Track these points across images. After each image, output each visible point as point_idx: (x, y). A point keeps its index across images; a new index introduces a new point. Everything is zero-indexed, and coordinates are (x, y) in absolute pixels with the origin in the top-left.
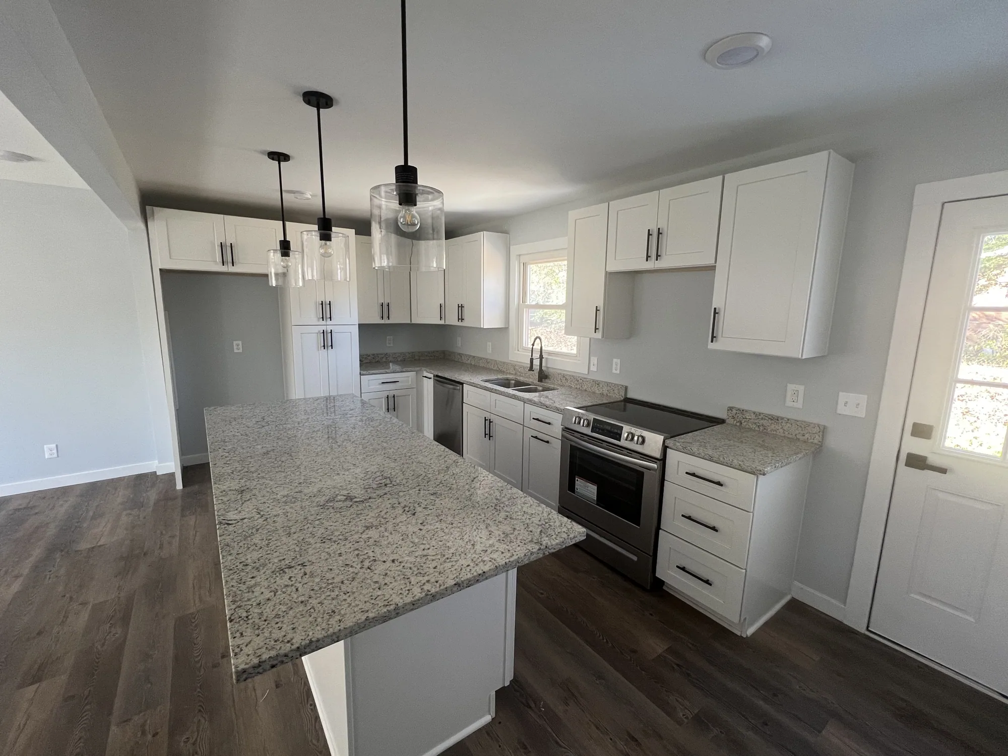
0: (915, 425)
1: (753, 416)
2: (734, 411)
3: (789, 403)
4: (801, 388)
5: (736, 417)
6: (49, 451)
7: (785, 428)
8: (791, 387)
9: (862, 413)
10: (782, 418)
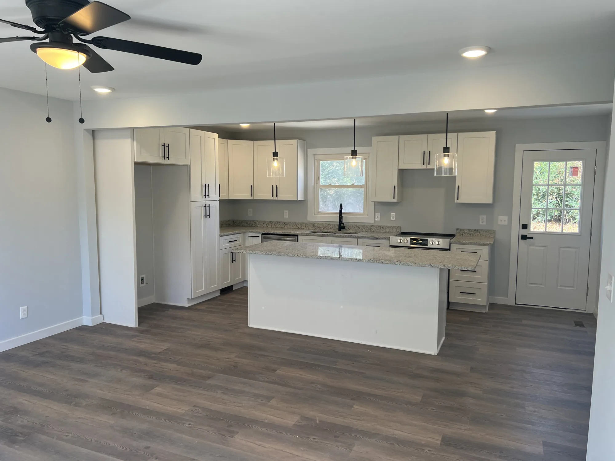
0: (523, 225)
1: (468, 230)
2: (459, 230)
3: (481, 223)
4: (485, 217)
5: (460, 232)
6: (22, 312)
7: (481, 234)
8: (481, 217)
9: (506, 223)
10: (480, 230)
